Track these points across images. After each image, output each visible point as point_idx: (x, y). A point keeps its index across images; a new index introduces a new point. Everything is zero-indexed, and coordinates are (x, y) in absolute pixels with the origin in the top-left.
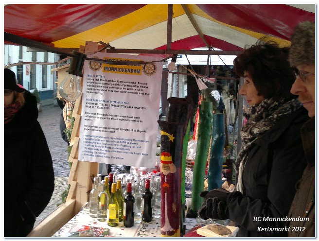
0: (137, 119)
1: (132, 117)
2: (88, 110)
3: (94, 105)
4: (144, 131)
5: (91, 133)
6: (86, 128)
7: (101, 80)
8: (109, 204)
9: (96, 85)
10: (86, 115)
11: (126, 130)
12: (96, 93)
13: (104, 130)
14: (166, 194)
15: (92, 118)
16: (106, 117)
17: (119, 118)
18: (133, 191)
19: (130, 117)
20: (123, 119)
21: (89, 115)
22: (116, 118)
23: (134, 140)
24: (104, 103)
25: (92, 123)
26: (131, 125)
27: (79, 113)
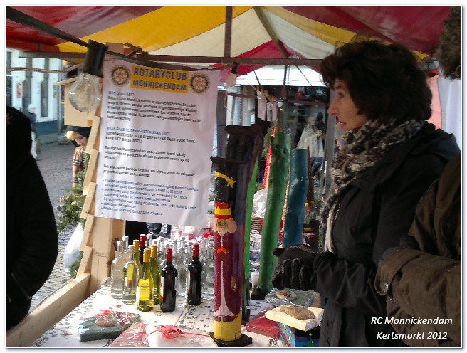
0: (181, 157)
1: (174, 154)
2: (110, 143)
3: (118, 136)
4: (192, 175)
5: (113, 176)
6: (106, 169)
7: (128, 99)
8: (140, 278)
9: (121, 106)
10: (106, 150)
11: (164, 172)
12: (121, 118)
13: (133, 172)
14: (222, 262)
15: (115, 155)
16: (136, 153)
17: (154, 155)
18: (174, 261)
19: (171, 154)
20: (161, 156)
21: (111, 150)
22: (150, 154)
23: (176, 187)
24: (133, 133)
25: (115, 162)
26: (172, 165)
27: (96, 147)
